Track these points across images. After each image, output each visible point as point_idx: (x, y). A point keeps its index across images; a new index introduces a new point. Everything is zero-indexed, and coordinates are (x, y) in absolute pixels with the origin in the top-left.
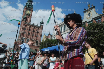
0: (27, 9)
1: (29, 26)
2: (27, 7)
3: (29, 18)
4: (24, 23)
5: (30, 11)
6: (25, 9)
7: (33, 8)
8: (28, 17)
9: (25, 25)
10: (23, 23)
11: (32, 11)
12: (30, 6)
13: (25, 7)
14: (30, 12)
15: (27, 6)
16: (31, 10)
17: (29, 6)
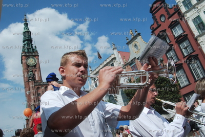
0: (27, 57)
1: (43, 88)
2: (26, 53)
3: (36, 71)
4: (32, 84)
5: (34, 58)
6: (23, 57)
7: (37, 51)
8: (34, 70)
9: (36, 87)
10: (31, 86)
11: (37, 57)
12: (30, 49)
13: (23, 54)
14: (35, 60)
15: (26, 51)
16: (35, 56)
17: (28, 49)
